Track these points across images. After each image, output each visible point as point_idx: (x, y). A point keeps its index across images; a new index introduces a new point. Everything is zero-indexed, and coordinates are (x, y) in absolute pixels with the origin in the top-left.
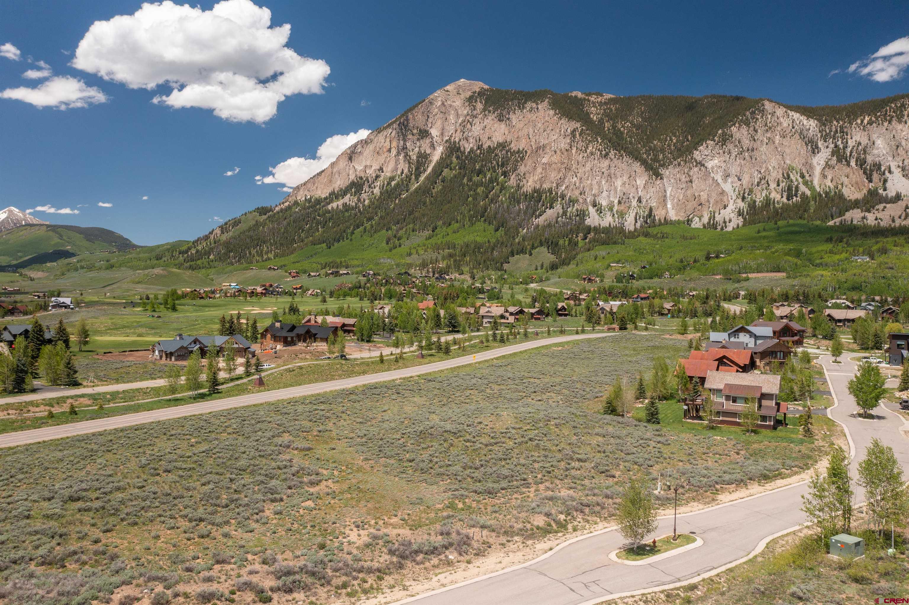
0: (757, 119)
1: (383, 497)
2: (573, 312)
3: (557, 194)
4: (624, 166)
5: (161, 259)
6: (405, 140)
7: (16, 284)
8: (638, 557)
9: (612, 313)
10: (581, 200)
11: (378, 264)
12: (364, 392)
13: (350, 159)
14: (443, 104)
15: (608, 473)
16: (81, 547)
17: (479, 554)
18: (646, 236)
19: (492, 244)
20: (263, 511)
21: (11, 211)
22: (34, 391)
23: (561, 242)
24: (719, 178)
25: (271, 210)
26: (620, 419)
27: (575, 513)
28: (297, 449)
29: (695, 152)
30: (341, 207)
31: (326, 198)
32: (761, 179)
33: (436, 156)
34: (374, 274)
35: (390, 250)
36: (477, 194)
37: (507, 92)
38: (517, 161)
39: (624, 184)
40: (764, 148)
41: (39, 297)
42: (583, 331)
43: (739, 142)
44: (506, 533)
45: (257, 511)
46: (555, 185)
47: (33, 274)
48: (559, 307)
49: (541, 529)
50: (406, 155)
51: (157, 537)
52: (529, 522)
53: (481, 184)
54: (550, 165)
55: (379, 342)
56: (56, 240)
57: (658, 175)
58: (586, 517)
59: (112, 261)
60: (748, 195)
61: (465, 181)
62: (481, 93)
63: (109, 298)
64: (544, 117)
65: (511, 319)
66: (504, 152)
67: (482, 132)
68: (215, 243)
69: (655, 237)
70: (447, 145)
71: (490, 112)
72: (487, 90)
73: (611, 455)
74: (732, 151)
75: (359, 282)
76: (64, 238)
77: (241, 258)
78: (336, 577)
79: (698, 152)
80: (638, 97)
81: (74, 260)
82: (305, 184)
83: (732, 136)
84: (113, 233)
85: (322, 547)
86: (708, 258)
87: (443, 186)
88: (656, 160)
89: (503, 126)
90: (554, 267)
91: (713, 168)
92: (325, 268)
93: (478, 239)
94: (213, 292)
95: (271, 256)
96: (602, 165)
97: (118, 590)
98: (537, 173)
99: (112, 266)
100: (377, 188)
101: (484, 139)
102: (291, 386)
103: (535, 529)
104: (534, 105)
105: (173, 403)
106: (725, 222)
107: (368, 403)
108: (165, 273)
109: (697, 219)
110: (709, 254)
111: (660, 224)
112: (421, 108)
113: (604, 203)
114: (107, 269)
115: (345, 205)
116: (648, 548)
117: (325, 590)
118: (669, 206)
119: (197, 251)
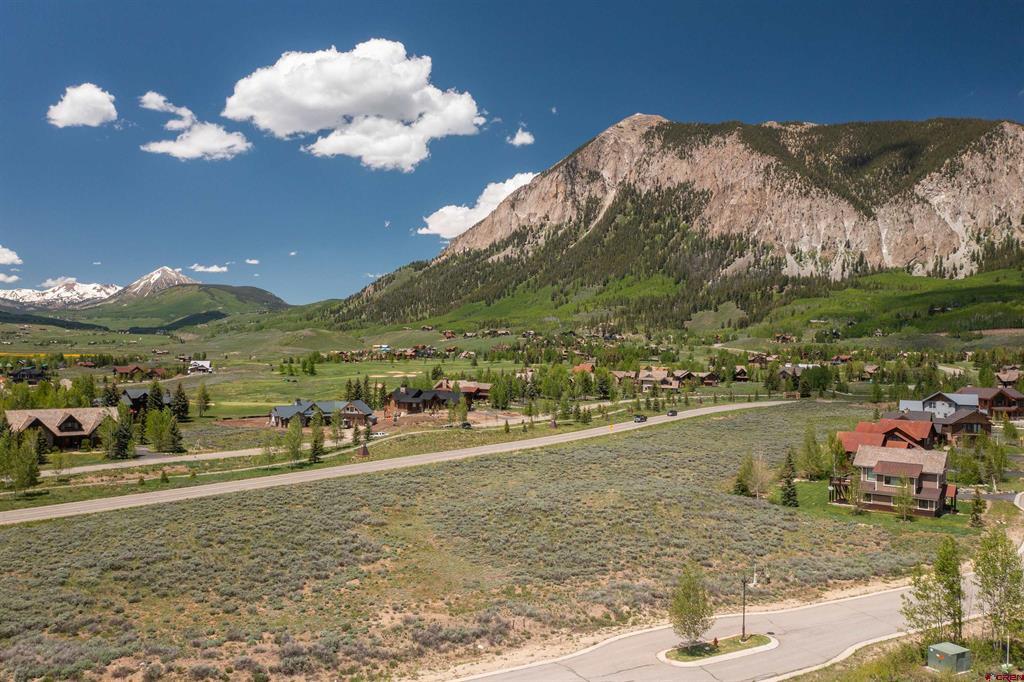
0: (995, 145)
1: (438, 578)
2: (754, 377)
3: (748, 240)
4: (828, 205)
5: (312, 318)
6: (573, 184)
7: (166, 347)
8: (690, 658)
9: (795, 378)
10: (777, 247)
11: (541, 323)
12: (471, 465)
13: (513, 206)
14: (616, 142)
15: (704, 562)
16: (100, 617)
17: (515, 644)
18: (856, 287)
19: (671, 299)
20: (302, 588)
21: (164, 271)
22: (136, 457)
23: (752, 295)
24: (947, 216)
25: (427, 265)
26: (750, 500)
27: (643, 605)
28: (369, 524)
29: (916, 186)
30: (502, 260)
31: (486, 251)
32: (1000, 217)
33: (608, 201)
34: (535, 334)
35: (556, 308)
36: (655, 242)
37: (689, 126)
38: (701, 204)
39: (829, 226)
40: (1003, 179)
41: (184, 360)
42: (757, 399)
43: (972, 173)
44: (553, 624)
45: (294, 587)
46: (745, 229)
47: (183, 336)
48: (738, 371)
49: (596, 621)
50: (575, 201)
51: (181, 610)
52: (585, 613)
53: (660, 231)
54: (740, 207)
55: (516, 410)
56: (208, 300)
57: (870, 215)
58: (655, 610)
59: (262, 322)
60: (985, 235)
61: (641, 227)
62: (659, 128)
63: (254, 361)
64: (732, 153)
65: (675, 384)
66: (686, 194)
67: (661, 172)
68: (368, 301)
69: (867, 288)
70: (621, 188)
71: (669, 148)
72: (667, 124)
73: (717, 542)
74: (963, 183)
75: (518, 343)
76: (216, 297)
77: (394, 317)
78: (346, 661)
79: (920, 187)
80: (846, 125)
81: (225, 321)
82: (464, 235)
83: (963, 166)
84: (264, 292)
85: (346, 628)
86: (932, 312)
87: (616, 234)
88: (867, 197)
89: (684, 164)
90: (743, 324)
91: (939, 204)
92: (483, 327)
93: (656, 293)
94: (361, 355)
95: (426, 315)
96: (802, 206)
97: (116, 661)
98: (725, 217)
99: (262, 328)
100: (542, 238)
101: (663, 179)
102: (398, 456)
103: (589, 621)
104: (721, 139)
105: (269, 472)
106: (955, 269)
107: (472, 477)
108: (314, 334)
109: (919, 266)
110: (932, 307)
111: (874, 272)
112: (591, 147)
113: (805, 249)
114: (257, 330)
115: (506, 257)
116: (707, 648)
117: (329, 674)
118: (885, 251)
119: (349, 311)
